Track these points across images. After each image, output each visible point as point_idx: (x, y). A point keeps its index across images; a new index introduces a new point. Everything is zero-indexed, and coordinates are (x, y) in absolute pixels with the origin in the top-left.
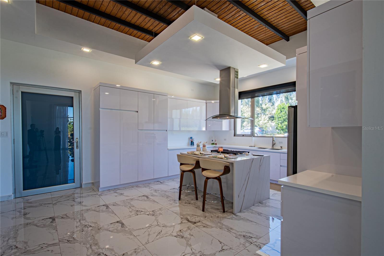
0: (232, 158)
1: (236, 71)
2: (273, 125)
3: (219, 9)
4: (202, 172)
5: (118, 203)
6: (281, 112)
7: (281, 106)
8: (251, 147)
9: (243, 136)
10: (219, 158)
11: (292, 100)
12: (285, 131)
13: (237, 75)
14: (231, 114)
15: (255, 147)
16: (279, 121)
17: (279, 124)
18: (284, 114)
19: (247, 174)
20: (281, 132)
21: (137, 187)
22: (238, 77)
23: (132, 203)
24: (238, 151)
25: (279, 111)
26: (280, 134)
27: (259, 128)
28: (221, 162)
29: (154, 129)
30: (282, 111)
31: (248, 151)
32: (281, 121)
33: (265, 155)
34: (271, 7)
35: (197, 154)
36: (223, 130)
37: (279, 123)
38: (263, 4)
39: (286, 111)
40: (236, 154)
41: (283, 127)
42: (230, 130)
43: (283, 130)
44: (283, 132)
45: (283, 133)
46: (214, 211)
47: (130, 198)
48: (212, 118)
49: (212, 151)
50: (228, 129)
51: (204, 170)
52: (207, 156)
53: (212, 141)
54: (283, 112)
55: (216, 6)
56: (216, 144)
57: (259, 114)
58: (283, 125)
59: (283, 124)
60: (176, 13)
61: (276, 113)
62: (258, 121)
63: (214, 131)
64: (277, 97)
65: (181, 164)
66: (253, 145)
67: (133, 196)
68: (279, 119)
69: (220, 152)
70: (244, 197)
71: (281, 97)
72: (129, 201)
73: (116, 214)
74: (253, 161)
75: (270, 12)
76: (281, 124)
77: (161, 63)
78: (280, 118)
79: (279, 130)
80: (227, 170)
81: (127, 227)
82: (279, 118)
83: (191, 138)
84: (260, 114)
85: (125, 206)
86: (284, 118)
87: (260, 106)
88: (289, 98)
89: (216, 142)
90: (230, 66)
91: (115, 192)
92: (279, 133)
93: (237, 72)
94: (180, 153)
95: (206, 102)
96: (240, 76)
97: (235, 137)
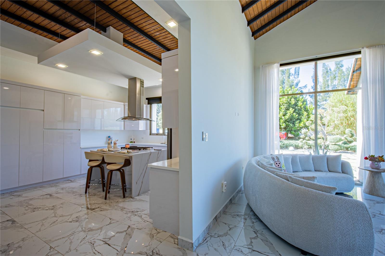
0: (133, 153)
1: (141, 81)
3: (123, 30)
4: (107, 166)
5: (12, 205)
8: (162, 144)
9: (157, 134)
10: (122, 153)
13: (143, 85)
14: (137, 117)
15: (165, 143)
19: (145, 165)
21: (41, 187)
22: (143, 86)
23: (31, 202)
24: (144, 147)
28: (122, 156)
29: (64, 129)
31: (152, 147)
33: (163, 150)
34: (164, 37)
35: (106, 150)
36: (140, 130)
38: (158, 34)
40: (140, 150)
42: (147, 130)
46: (116, 198)
47: (30, 198)
48: (122, 119)
49: (122, 148)
50: (144, 129)
51: (109, 164)
52: (113, 152)
53: (131, 139)
55: (120, 27)
56: (134, 142)
60: (83, 24)
63: (133, 130)
65: (90, 161)
67: (33, 196)
69: (127, 148)
70: (142, 183)
72: (27, 201)
73: (7, 215)
74: (150, 154)
75: (164, 40)
77: (67, 66)
80: (128, 162)
81: (18, 223)
83: (109, 137)
85: (20, 206)
90: (136, 77)
91: (10, 195)
93: (143, 82)
94: (90, 151)
96: (145, 86)
97: (150, 136)
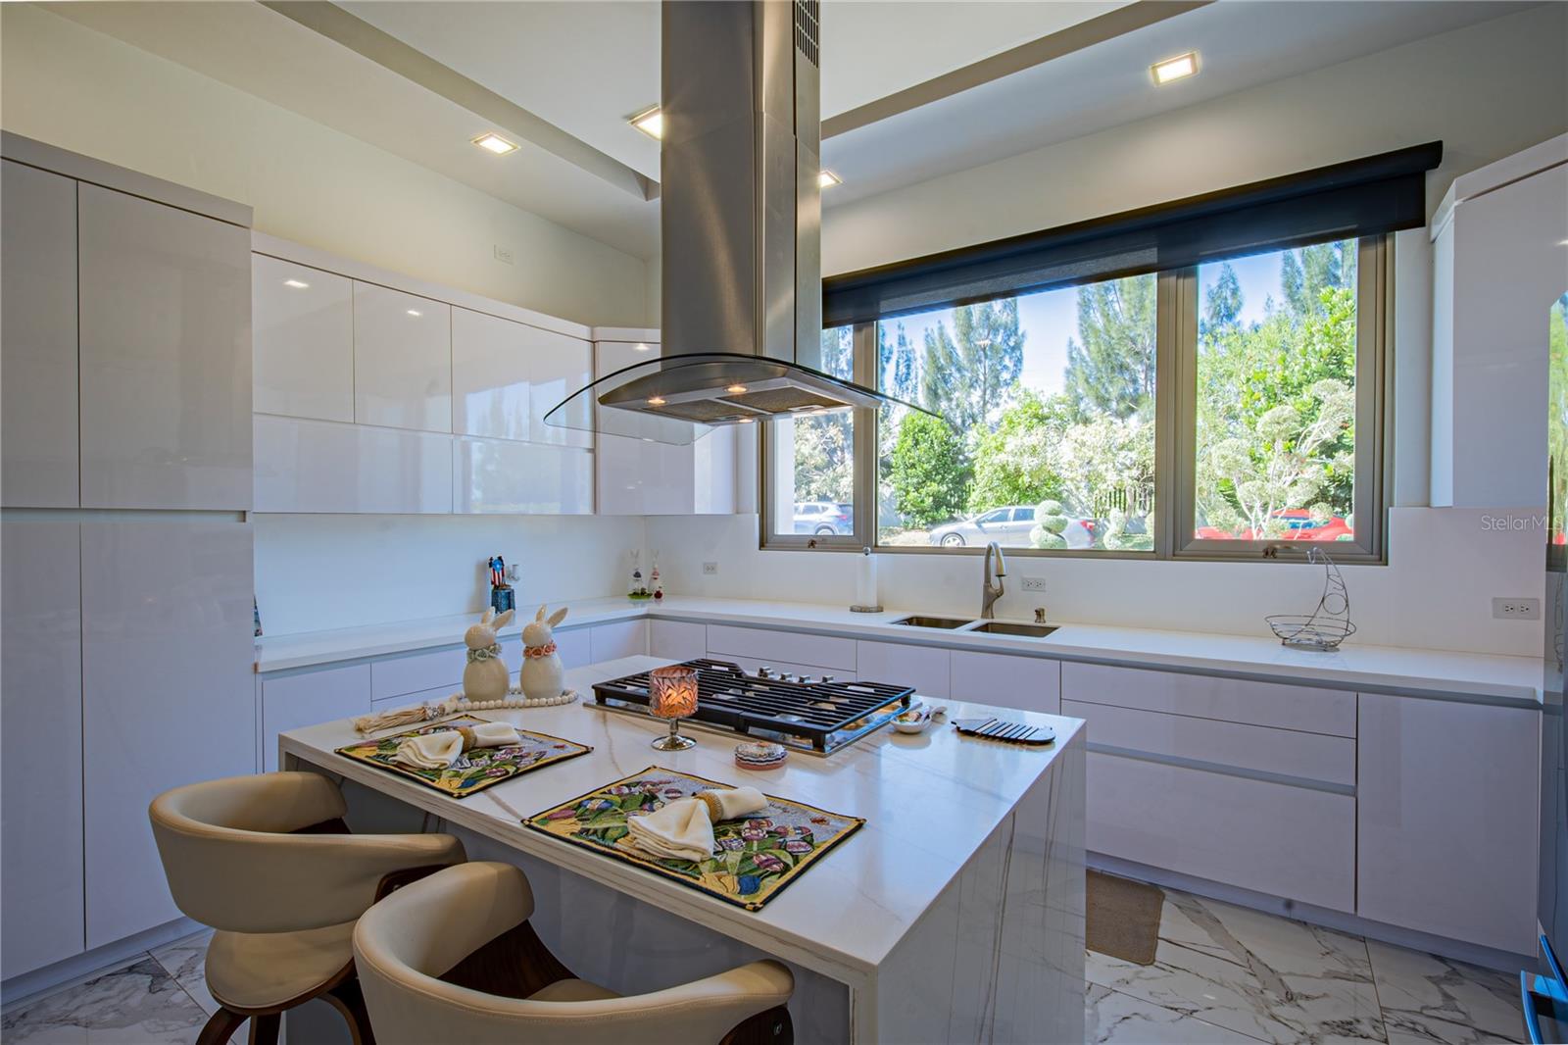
2: (888, 495)
6: (917, 443)
7: (913, 420)
8: (863, 610)
9: (812, 544)
11: (950, 400)
12: (930, 519)
15: (880, 610)
16: (909, 481)
17: (911, 489)
18: (925, 452)
20: (917, 520)
25: (910, 442)
26: (913, 528)
27: (840, 506)
30: (917, 440)
32: (915, 480)
36: (696, 512)
37: (909, 488)
39: (932, 441)
41: (922, 501)
42: (738, 513)
43: (922, 512)
44: (924, 522)
45: (924, 527)
50: (724, 508)
53: (637, 575)
54: (924, 446)
56: (658, 595)
57: (834, 451)
58: (924, 493)
59: (923, 491)
61: (898, 447)
62: (835, 480)
64: (898, 387)
66: (872, 603)
68: (909, 471)
71: (910, 388)
76: (917, 490)
78: (913, 466)
79: (909, 513)
82: (908, 468)
83: (495, 564)
84: (839, 453)
86: (926, 466)
87: (841, 421)
88: (940, 391)
89: (657, 586)
92: (910, 526)
95: (592, 333)
97: (764, 553)
